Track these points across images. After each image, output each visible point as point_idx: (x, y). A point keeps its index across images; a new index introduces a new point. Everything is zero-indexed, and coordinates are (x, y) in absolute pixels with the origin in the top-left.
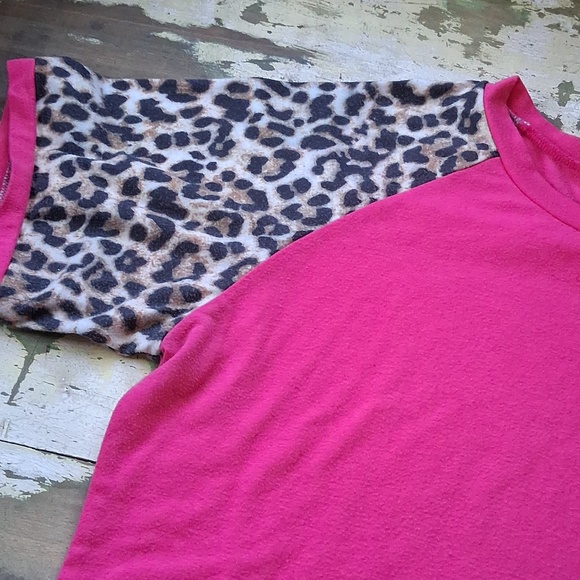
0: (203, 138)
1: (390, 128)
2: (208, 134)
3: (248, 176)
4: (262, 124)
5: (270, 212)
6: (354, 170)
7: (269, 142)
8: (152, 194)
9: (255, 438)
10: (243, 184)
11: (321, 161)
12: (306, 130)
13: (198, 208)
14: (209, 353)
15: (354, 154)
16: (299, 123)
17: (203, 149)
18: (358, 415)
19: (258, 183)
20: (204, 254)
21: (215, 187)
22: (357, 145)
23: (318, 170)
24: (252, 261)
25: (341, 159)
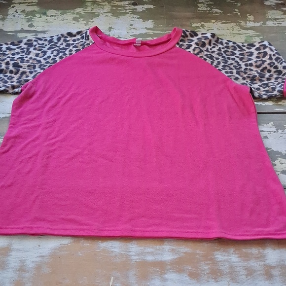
0: (23, 52)
1: (68, 43)
2: (24, 51)
3: (36, 57)
4: (37, 47)
5: (42, 63)
6: (61, 52)
7: (39, 50)
8: (13, 64)
9: (46, 103)
10: (35, 59)
11: (53, 51)
12: (48, 46)
13: (25, 65)
14: (33, 89)
15: (61, 49)
16: (46, 45)
17: (23, 54)
18: (69, 96)
19: (38, 58)
20: (28, 73)
21: (28, 61)
22: (61, 47)
23: (52, 53)
24: (40, 72)
25: (58, 51)
